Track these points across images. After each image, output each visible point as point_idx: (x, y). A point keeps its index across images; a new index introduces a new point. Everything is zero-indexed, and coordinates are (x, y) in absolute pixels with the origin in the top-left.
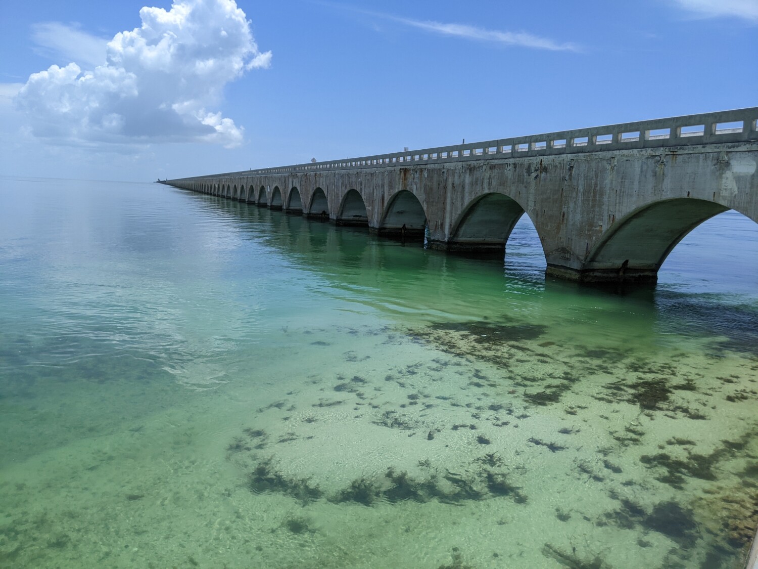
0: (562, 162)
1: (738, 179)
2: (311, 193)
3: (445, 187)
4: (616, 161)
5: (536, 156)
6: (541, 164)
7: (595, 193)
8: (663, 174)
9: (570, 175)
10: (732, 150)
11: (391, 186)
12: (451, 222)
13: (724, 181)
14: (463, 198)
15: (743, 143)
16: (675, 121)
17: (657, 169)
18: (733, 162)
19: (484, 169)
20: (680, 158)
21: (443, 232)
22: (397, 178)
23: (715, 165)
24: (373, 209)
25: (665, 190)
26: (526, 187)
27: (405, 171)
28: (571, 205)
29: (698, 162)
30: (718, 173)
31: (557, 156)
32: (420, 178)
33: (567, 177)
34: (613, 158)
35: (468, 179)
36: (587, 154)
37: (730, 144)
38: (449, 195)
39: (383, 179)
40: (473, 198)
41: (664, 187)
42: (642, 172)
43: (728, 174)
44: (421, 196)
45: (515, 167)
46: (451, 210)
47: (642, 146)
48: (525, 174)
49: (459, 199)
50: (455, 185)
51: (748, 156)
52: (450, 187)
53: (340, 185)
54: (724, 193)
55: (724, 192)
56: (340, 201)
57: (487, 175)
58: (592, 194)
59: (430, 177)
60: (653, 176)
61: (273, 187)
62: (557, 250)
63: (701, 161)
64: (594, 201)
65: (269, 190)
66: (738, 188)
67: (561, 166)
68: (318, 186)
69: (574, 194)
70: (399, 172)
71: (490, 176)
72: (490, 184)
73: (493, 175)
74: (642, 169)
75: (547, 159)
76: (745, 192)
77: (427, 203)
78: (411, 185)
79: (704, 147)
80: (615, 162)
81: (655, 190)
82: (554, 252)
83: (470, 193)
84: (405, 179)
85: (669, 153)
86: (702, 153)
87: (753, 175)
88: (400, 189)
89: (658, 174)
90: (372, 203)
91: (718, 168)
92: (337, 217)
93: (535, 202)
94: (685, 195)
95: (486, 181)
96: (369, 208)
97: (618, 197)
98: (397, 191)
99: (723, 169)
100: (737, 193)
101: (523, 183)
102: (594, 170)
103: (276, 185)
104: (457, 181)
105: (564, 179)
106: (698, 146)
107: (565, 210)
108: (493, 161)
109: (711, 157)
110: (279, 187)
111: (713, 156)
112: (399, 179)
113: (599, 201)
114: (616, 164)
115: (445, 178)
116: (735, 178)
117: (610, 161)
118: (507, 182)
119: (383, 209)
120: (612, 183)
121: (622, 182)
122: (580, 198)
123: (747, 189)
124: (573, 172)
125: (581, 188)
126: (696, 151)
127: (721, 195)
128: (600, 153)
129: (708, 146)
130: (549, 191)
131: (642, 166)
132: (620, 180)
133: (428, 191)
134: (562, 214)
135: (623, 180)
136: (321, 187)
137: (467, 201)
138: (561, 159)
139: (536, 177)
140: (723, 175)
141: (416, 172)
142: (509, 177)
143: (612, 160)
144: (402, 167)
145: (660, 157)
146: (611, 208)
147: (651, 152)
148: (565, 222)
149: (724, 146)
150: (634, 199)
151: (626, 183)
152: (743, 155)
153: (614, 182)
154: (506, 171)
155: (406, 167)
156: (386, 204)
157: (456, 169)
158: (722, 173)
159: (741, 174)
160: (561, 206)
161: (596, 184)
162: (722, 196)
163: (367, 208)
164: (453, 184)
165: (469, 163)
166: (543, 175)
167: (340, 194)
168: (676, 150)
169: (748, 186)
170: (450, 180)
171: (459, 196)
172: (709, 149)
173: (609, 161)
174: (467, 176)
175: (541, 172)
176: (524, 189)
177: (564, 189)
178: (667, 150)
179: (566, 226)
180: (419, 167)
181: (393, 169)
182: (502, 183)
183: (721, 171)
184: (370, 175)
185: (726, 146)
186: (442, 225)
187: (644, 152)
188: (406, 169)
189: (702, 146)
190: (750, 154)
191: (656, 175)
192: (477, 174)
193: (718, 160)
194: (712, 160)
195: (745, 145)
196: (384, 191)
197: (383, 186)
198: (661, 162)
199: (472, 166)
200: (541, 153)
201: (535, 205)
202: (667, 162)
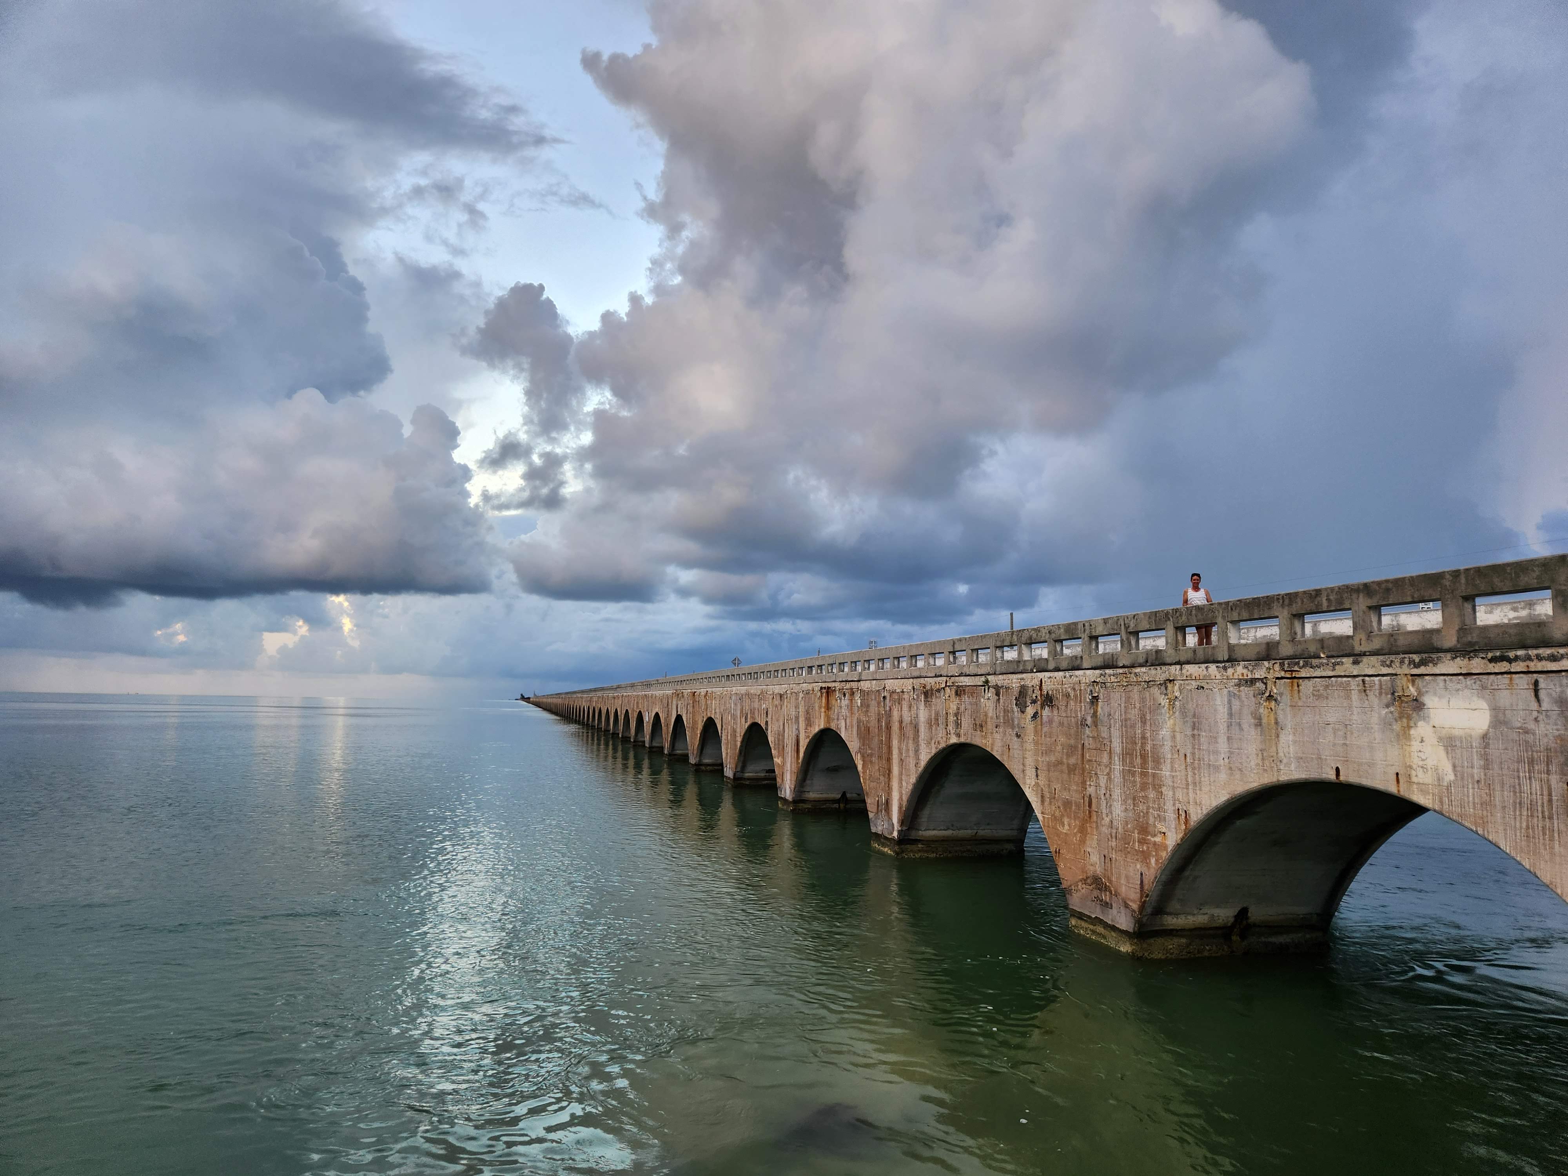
0: (1077, 687)
1: (1450, 743)
2: (700, 726)
3: (889, 728)
4: (1176, 688)
5: (1032, 671)
6: (1041, 689)
7: (1144, 757)
8: (1277, 723)
9: (1095, 715)
10: (1422, 670)
11: (809, 723)
12: (901, 798)
13: (1416, 745)
14: (917, 751)
15: (1449, 655)
16: (1287, 602)
17: (1261, 710)
18: (1430, 701)
19: (947, 696)
20: (1307, 687)
21: (890, 819)
22: (817, 706)
23: (1387, 706)
24: (784, 763)
25: (1285, 761)
26: (1018, 736)
27: (827, 693)
28: (1103, 781)
29: (1348, 697)
30: (1397, 727)
31: (1067, 674)
32: (851, 707)
33: (1089, 721)
34: (1170, 681)
35: (923, 714)
36: (1121, 671)
37: (1416, 658)
38: (895, 743)
39: (797, 707)
40: (934, 751)
41: (1281, 754)
42: (1231, 715)
43: (1422, 729)
44: (853, 745)
45: (998, 694)
46: (901, 774)
47: (1226, 659)
48: (1015, 709)
49: (911, 753)
50: (904, 724)
51: (1466, 687)
52: (895, 727)
53: (739, 715)
54: (1420, 777)
55: (1420, 773)
56: (739, 744)
57: (953, 707)
58: (1139, 761)
59: (865, 706)
60: (1256, 725)
61: (653, 714)
62: (1084, 881)
63: (1355, 695)
64: (1144, 774)
65: (647, 719)
66: (1454, 767)
67: (1076, 696)
68: (709, 715)
69: (1105, 756)
70: (819, 694)
71: (958, 709)
72: (958, 725)
73: (962, 708)
74: (1230, 708)
75: (1051, 681)
76: (1473, 777)
77: (863, 756)
78: (838, 719)
79: (1356, 663)
80: (1175, 690)
81: (1263, 759)
82: (1080, 884)
83: (929, 743)
84: (828, 707)
85: (1283, 674)
86: (1355, 676)
87: (1485, 737)
88: (822, 727)
89: (1264, 721)
90: (782, 753)
91: (1396, 715)
92: (735, 774)
93: (1037, 768)
94: (1332, 776)
95: (951, 718)
96: (777, 760)
97: (1189, 769)
98: (817, 730)
99: (1409, 718)
100: (1451, 777)
101: (1013, 728)
102: (1138, 705)
103: (657, 710)
104: (907, 719)
105: (1083, 724)
106: (1344, 660)
107: (1091, 790)
108: (962, 678)
109: (1377, 687)
110: (661, 715)
111: (1381, 685)
112: (820, 707)
113: (1154, 775)
114: (1177, 694)
115: (888, 708)
116: (1440, 739)
117: (1166, 688)
118: (986, 723)
119: (798, 763)
120: (1174, 737)
121: (1193, 736)
122: (1117, 767)
123: (1475, 771)
124: (1099, 709)
125: (1117, 746)
126: (1339, 671)
127: (1414, 779)
128: (1143, 669)
129: (1365, 660)
130: (1059, 748)
131: (1229, 702)
132: (1189, 732)
133: (865, 733)
134: (1087, 799)
135: (1196, 732)
136: (713, 717)
137: (925, 757)
138: (1075, 679)
139: (1035, 716)
140: (1412, 732)
141: (845, 695)
142: (990, 715)
143: (1168, 684)
144: (824, 685)
145: (1266, 684)
146: (1180, 794)
147: (1245, 671)
148: (1094, 818)
149: (1402, 662)
150: (1223, 776)
151: (1202, 740)
152: (1452, 683)
153: (1178, 736)
154: (982, 700)
155: (830, 685)
156: (801, 755)
157: (903, 692)
158: (1409, 727)
159: (1456, 733)
160: (1084, 783)
161: (1144, 738)
162: (1418, 784)
163: (775, 760)
164: (901, 722)
165: (922, 681)
166: (1046, 712)
167: (738, 730)
168: (1296, 668)
169: (1478, 762)
170: (896, 714)
171: (911, 746)
172: (1369, 666)
173: (1163, 688)
174: (922, 706)
175: (1042, 707)
176: (1015, 738)
177: (1086, 744)
178: (1277, 667)
179: (1097, 827)
180: (848, 686)
181: (810, 687)
182: (979, 726)
183: (1405, 720)
184: (778, 698)
185: (1407, 661)
186: (888, 803)
187: (1230, 671)
188: (829, 688)
189: (1351, 659)
190: (1469, 681)
191: (1260, 725)
192: (938, 703)
193: (1393, 694)
194: (1380, 694)
195: (1453, 659)
196: (798, 729)
197: (797, 718)
198: (1267, 694)
199: (928, 688)
200: (1040, 666)
201: (1037, 776)
202: (1281, 694)
